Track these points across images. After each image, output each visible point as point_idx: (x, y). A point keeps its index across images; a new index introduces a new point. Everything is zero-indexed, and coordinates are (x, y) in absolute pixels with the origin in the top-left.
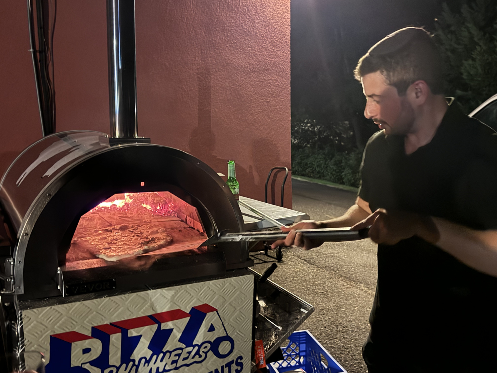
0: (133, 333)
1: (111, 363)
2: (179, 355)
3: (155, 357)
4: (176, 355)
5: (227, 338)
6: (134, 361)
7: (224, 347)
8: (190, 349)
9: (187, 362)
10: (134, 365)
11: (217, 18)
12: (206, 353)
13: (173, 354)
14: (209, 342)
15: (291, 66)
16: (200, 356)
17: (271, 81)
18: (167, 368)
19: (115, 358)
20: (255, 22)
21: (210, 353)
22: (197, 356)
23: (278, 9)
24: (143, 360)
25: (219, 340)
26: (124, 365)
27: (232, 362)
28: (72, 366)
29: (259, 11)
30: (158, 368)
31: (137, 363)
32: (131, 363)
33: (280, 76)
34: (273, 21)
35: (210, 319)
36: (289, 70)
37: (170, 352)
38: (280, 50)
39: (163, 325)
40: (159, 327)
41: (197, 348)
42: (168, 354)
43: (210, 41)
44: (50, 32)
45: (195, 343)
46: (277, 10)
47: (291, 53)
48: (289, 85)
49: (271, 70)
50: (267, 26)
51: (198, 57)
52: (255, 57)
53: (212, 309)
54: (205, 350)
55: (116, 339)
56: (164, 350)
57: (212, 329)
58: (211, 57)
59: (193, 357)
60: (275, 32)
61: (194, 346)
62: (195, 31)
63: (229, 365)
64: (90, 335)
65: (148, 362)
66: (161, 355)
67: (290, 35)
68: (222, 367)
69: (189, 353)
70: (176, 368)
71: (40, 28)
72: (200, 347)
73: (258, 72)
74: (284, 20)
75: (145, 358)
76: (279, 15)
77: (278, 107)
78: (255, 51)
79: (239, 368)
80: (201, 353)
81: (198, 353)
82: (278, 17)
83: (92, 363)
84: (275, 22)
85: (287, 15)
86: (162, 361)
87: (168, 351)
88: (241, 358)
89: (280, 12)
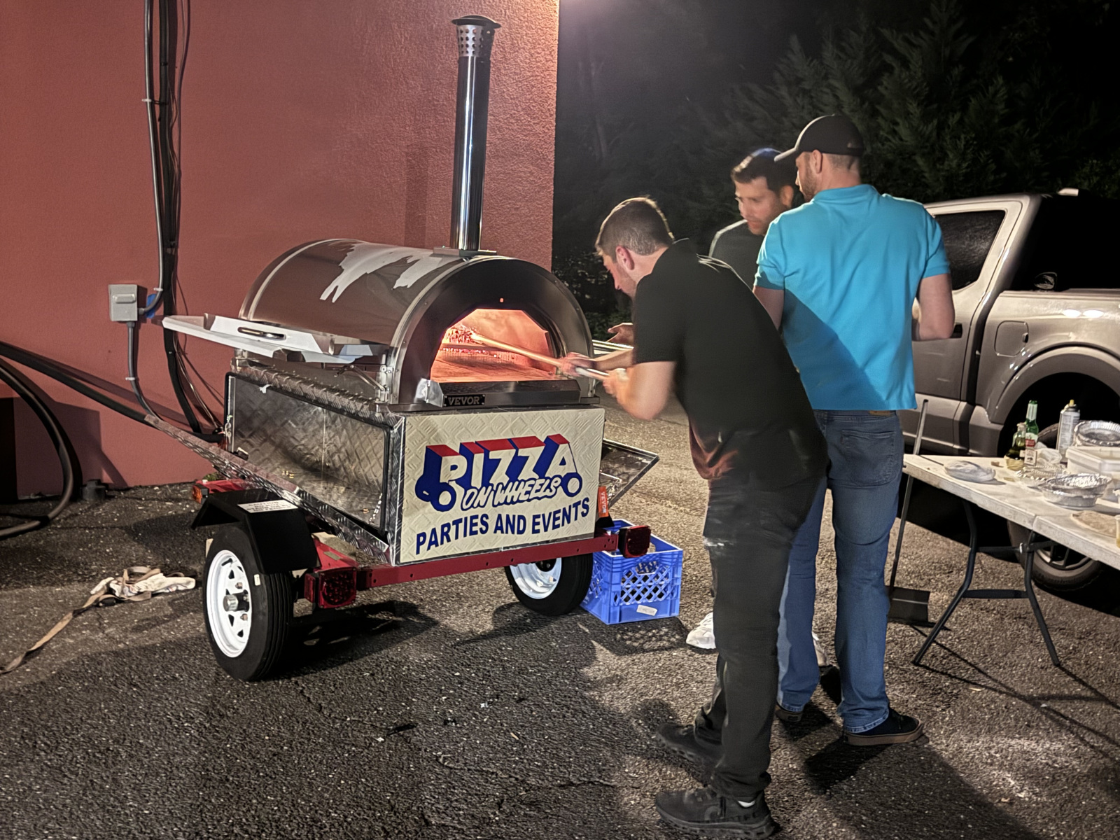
0: (493, 455)
1: (473, 485)
2: (532, 486)
3: (511, 484)
4: (530, 486)
5: (576, 475)
6: (492, 485)
7: (573, 485)
8: (542, 481)
9: (540, 494)
10: (492, 490)
11: (442, 64)
12: (556, 488)
13: (528, 483)
14: (559, 476)
15: (556, 150)
16: (551, 491)
17: (522, 174)
18: (520, 499)
19: (477, 480)
20: (501, 73)
21: (560, 489)
22: (548, 490)
23: (538, 53)
24: (501, 486)
25: (570, 476)
26: (484, 488)
27: (579, 503)
28: (441, 481)
29: (507, 55)
30: (513, 497)
31: (495, 488)
32: (490, 488)
33: (537, 166)
34: (529, 74)
35: (562, 451)
36: (552, 157)
37: (525, 482)
38: (538, 124)
39: (520, 450)
40: (517, 453)
41: (548, 481)
42: (523, 483)
43: (430, 101)
44: (178, 71)
45: (546, 476)
46: (537, 55)
47: (556, 129)
48: (552, 183)
49: (523, 156)
50: (520, 82)
51: (409, 126)
52: (499, 131)
53: (565, 441)
54: (556, 485)
55: (479, 459)
56: (520, 478)
57: (563, 463)
58: (429, 128)
59: (545, 491)
60: (532, 93)
61: (546, 478)
62: (406, 82)
63: (576, 505)
64: (458, 451)
65: (504, 488)
66: (517, 483)
67: (555, 98)
68: (570, 507)
69: (542, 485)
70: (529, 500)
71: (164, 63)
72: (551, 480)
73: (503, 157)
74: (547, 73)
75: (502, 484)
76: (539, 64)
77: (532, 218)
78: (500, 121)
79: (585, 511)
80: (552, 487)
81: (549, 487)
82: (538, 67)
83: (458, 481)
84: (532, 76)
85: (552, 64)
86: (516, 489)
87: (522, 480)
88: (587, 500)
89: (542, 59)
